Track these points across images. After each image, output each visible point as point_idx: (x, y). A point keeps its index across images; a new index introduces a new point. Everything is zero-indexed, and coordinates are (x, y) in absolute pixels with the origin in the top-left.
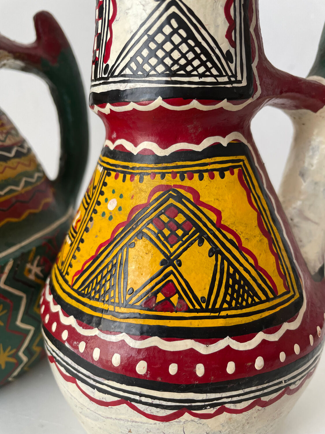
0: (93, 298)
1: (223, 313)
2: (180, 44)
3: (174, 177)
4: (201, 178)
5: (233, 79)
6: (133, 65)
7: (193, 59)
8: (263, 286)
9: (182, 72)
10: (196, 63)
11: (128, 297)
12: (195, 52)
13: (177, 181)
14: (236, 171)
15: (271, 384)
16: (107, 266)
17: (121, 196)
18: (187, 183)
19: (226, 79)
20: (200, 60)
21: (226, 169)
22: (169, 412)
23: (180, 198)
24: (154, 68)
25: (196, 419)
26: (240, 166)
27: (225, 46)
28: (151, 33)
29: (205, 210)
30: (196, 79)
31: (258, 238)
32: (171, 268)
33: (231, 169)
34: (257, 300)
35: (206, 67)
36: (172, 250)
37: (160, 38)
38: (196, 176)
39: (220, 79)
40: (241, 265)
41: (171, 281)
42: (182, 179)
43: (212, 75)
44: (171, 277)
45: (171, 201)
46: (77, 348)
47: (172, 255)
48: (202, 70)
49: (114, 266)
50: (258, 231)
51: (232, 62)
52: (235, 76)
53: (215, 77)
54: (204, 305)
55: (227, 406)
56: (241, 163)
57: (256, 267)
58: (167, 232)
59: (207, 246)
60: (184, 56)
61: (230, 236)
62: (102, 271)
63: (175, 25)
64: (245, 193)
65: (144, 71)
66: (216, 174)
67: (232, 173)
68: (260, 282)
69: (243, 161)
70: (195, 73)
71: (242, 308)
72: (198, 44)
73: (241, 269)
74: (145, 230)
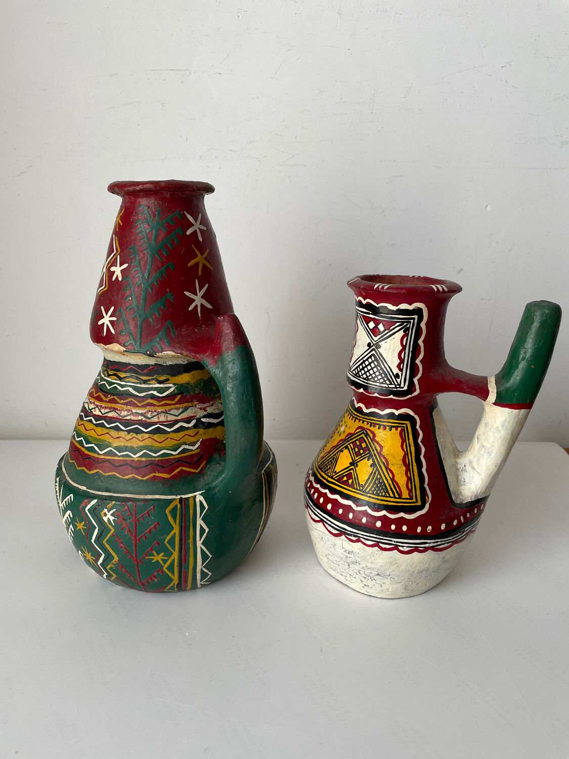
0: (322, 471)
1: (369, 495)
2: (374, 368)
3: (367, 424)
4: (379, 428)
5: (398, 386)
6: (356, 370)
7: (378, 375)
8: (394, 489)
9: (373, 380)
10: (379, 377)
11: (334, 474)
12: (380, 372)
13: (368, 427)
14: (399, 429)
15: (384, 538)
16: (331, 458)
17: (346, 426)
18: (372, 428)
19: (394, 386)
20: (382, 376)
21: (394, 427)
22: (337, 532)
23: (367, 435)
24: (362, 375)
25: (347, 540)
26: (404, 427)
27: (396, 371)
28: (364, 359)
29: (376, 444)
30: (378, 384)
31: (399, 466)
32: (353, 467)
33: (397, 428)
34: (388, 495)
35: (384, 379)
36: (356, 459)
37: (367, 363)
38: (377, 426)
39: (390, 386)
40: (385, 476)
41: (351, 473)
42: (371, 426)
43: (386, 384)
44: (352, 471)
45: (363, 435)
46: (310, 491)
47: (355, 461)
48: (382, 381)
49: (333, 459)
50: (401, 462)
51: (399, 378)
52: (400, 385)
53: (388, 385)
54: (361, 488)
55: (361, 539)
56: (405, 425)
57: (393, 480)
58: (357, 450)
59: (371, 462)
60: (374, 373)
61: (383, 460)
62: (329, 460)
63: (373, 359)
64: (401, 441)
65: (359, 374)
66: (388, 428)
67: (397, 429)
68: (392, 487)
69: (406, 424)
70: (378, 381)
71: (379, 495)
72: (382, 369)
73: (384, 478)
74: (349, 446)
